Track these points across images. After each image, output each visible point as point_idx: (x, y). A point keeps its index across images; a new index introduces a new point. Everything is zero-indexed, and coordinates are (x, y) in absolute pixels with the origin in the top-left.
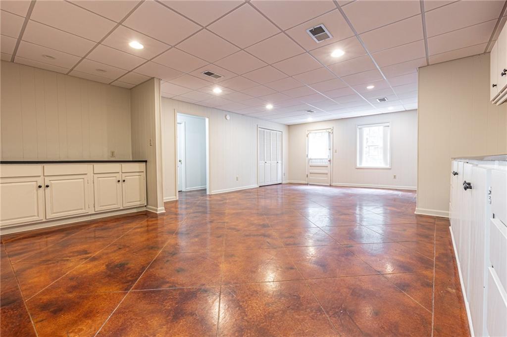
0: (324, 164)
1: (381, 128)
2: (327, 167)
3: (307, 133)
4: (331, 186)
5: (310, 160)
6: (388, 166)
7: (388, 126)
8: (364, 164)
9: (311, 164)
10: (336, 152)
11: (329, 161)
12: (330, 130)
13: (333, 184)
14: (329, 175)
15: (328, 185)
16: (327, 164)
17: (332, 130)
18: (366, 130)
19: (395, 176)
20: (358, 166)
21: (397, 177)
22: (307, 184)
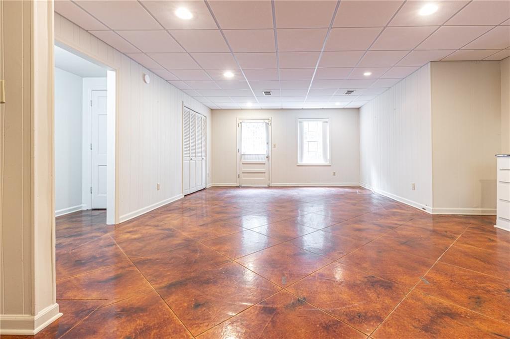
0: (261, 161)
1: (320, 124)
2: (264, 164)
3: (238, 121)
4: (269, 187)
5: (243, 156)
6: (328, 163)
7: (327, 122)
8: (305, 161)
9: (243, 161)
10: (275, 147)
11: (267, 157)
12: (267, 121)
13: (272, 185)
14: (267, 173)
15: (266, 186)
16: (265, 160)
17: (271, 121)
18: (305, 124)
19: (334, 173)
20: (299, 163)
21: (336, 174)
22: (239, 187)
